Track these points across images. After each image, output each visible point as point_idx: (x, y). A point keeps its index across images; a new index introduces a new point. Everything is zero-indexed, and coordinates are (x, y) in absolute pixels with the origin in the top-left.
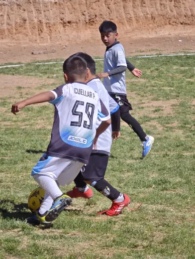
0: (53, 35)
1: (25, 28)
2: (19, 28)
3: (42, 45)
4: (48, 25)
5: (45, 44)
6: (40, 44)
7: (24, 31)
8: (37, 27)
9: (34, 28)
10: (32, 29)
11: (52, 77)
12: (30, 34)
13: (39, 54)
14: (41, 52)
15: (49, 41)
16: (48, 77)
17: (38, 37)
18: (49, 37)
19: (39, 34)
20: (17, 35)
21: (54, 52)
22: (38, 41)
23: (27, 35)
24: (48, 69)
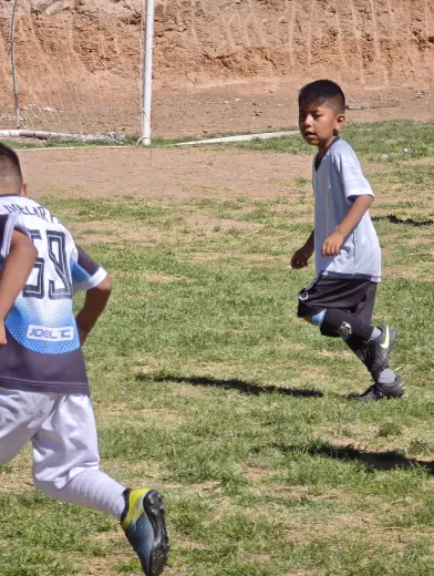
0: (396, 67)
1: (334, 52)
2: (321, 51)
3: (371, 89)
4: (384, 46)
5: (376, 89)
6: (366, 88)
7: (332, 58)
8: (359, 48)
9: (354, 50)
10: (350, 54)
11: (379, 160)
12: (345, 64)
13: (362, 108)
14: (367, 104)
15: (387, 81)
16: (371, 160)
17: (362, 71)
18: (386, 72)
19: (365, 65)
20: (316, 66)
21: (395, 104)
22: (362, 81)
23: (338, 67)
24: (373, 142)
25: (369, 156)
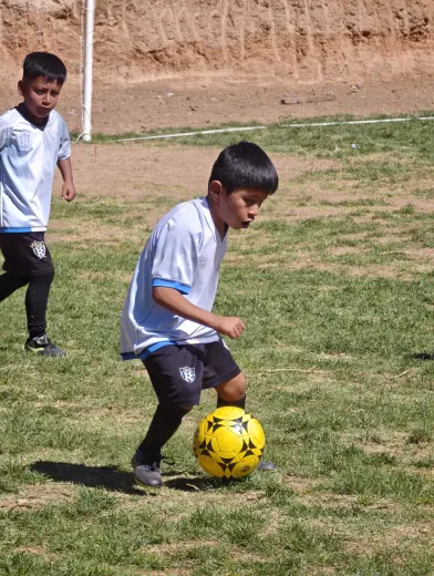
0: (330, 61)
1: (267, 46)
2: (254, 45)
3: (305, 83)
4: (318, 40)
5: (311, 83)
6: (300, 82)
7: (265, 52)
8: (293, 43)
9: (287, 45)
10: (284, 49)
11: (328, 156)
12: (279, 59)
13: (298, 103)
14: (303, 98)
15: (320, 75)
16: (319, 156)
17: (296, 66)
18: (320, 66)
19: (298, 60)
20: (250, 61)
21: (330, 99)
22: (296, 75)
23: (271, 62)
24: (318, 138)
25: (317, 152)
